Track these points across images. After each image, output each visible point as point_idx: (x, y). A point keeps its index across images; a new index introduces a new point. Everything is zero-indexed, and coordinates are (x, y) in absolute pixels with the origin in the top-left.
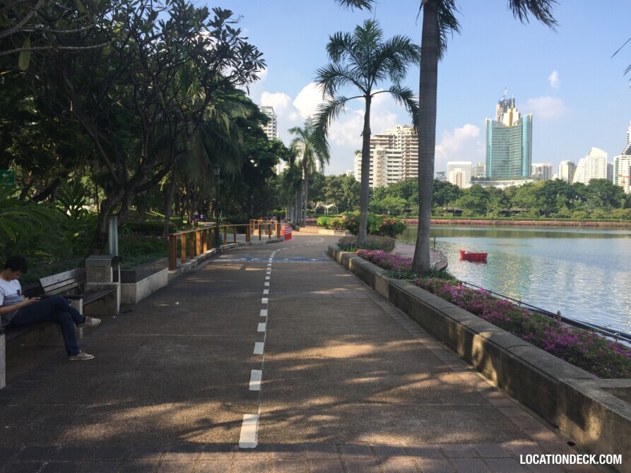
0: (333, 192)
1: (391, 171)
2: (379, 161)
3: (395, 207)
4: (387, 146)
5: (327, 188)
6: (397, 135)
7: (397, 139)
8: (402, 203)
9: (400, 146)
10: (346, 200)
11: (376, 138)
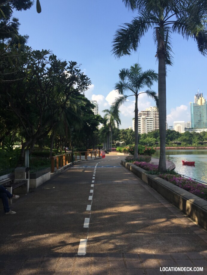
0: (124, 136)
1: (149, 126)
2: (143, 122)
3: (151, 142)
4: (147, 116)
5: (121, 135)
6: (151, 111)
7: (151, 113)
8: (154, 140)
9: (152, 115)
10: (129, 140)
11: (141, 112)
